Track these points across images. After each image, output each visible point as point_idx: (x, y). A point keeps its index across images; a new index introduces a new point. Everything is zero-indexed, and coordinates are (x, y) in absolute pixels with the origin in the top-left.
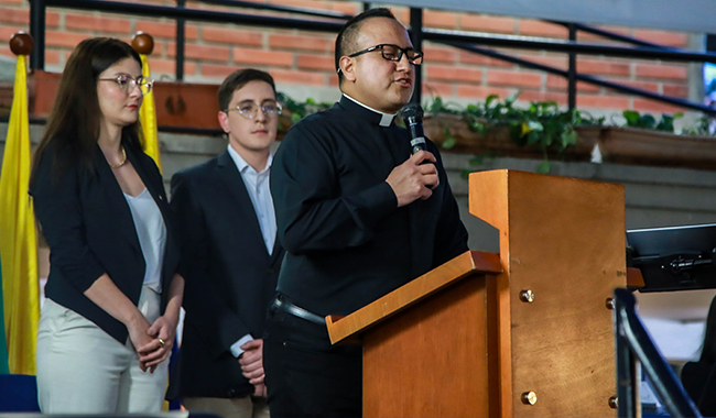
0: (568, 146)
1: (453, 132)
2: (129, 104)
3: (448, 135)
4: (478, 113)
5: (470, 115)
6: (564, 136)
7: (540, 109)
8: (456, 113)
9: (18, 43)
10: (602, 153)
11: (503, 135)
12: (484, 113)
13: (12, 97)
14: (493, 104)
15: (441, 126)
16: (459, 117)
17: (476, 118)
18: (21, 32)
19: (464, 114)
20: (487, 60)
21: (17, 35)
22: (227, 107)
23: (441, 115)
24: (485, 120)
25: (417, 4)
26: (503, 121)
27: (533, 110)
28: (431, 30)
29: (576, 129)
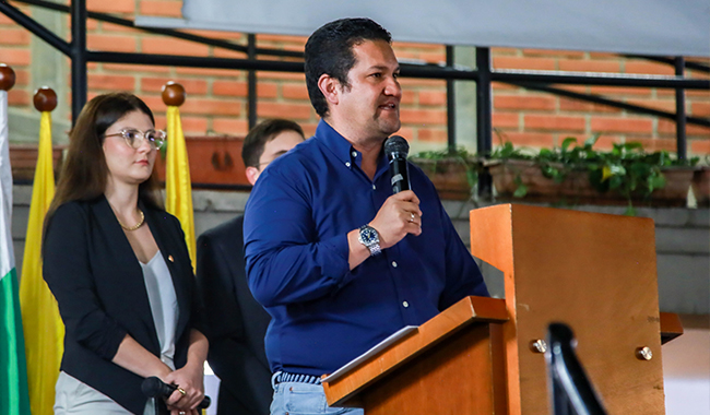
0: (655, 190)
1: (525, 179)
2: (139, 160)
3: (518, 182)
4: (553, 158)
5: (543, 160)
6: (650, 180)
7: (624, 151)
8: (528, 158)
9: (41, 99)
10: (697, 198)
11: (583, 181)
12: (560, 158)
13: (35, 159)
14: (570, 149)
15: (512, 173)
16: (532, 163)
17: (551, 164)
18: (45, 87)
19: (537, 159)
20: (591, 106)
21: (41, 91)
22: (258, 161)
23: (511, 161)
24: (561, 165)
25: (483, 43)
26: (582, 166)
27: (616, 152)
28: (500, 70)
29: (664, 171)
